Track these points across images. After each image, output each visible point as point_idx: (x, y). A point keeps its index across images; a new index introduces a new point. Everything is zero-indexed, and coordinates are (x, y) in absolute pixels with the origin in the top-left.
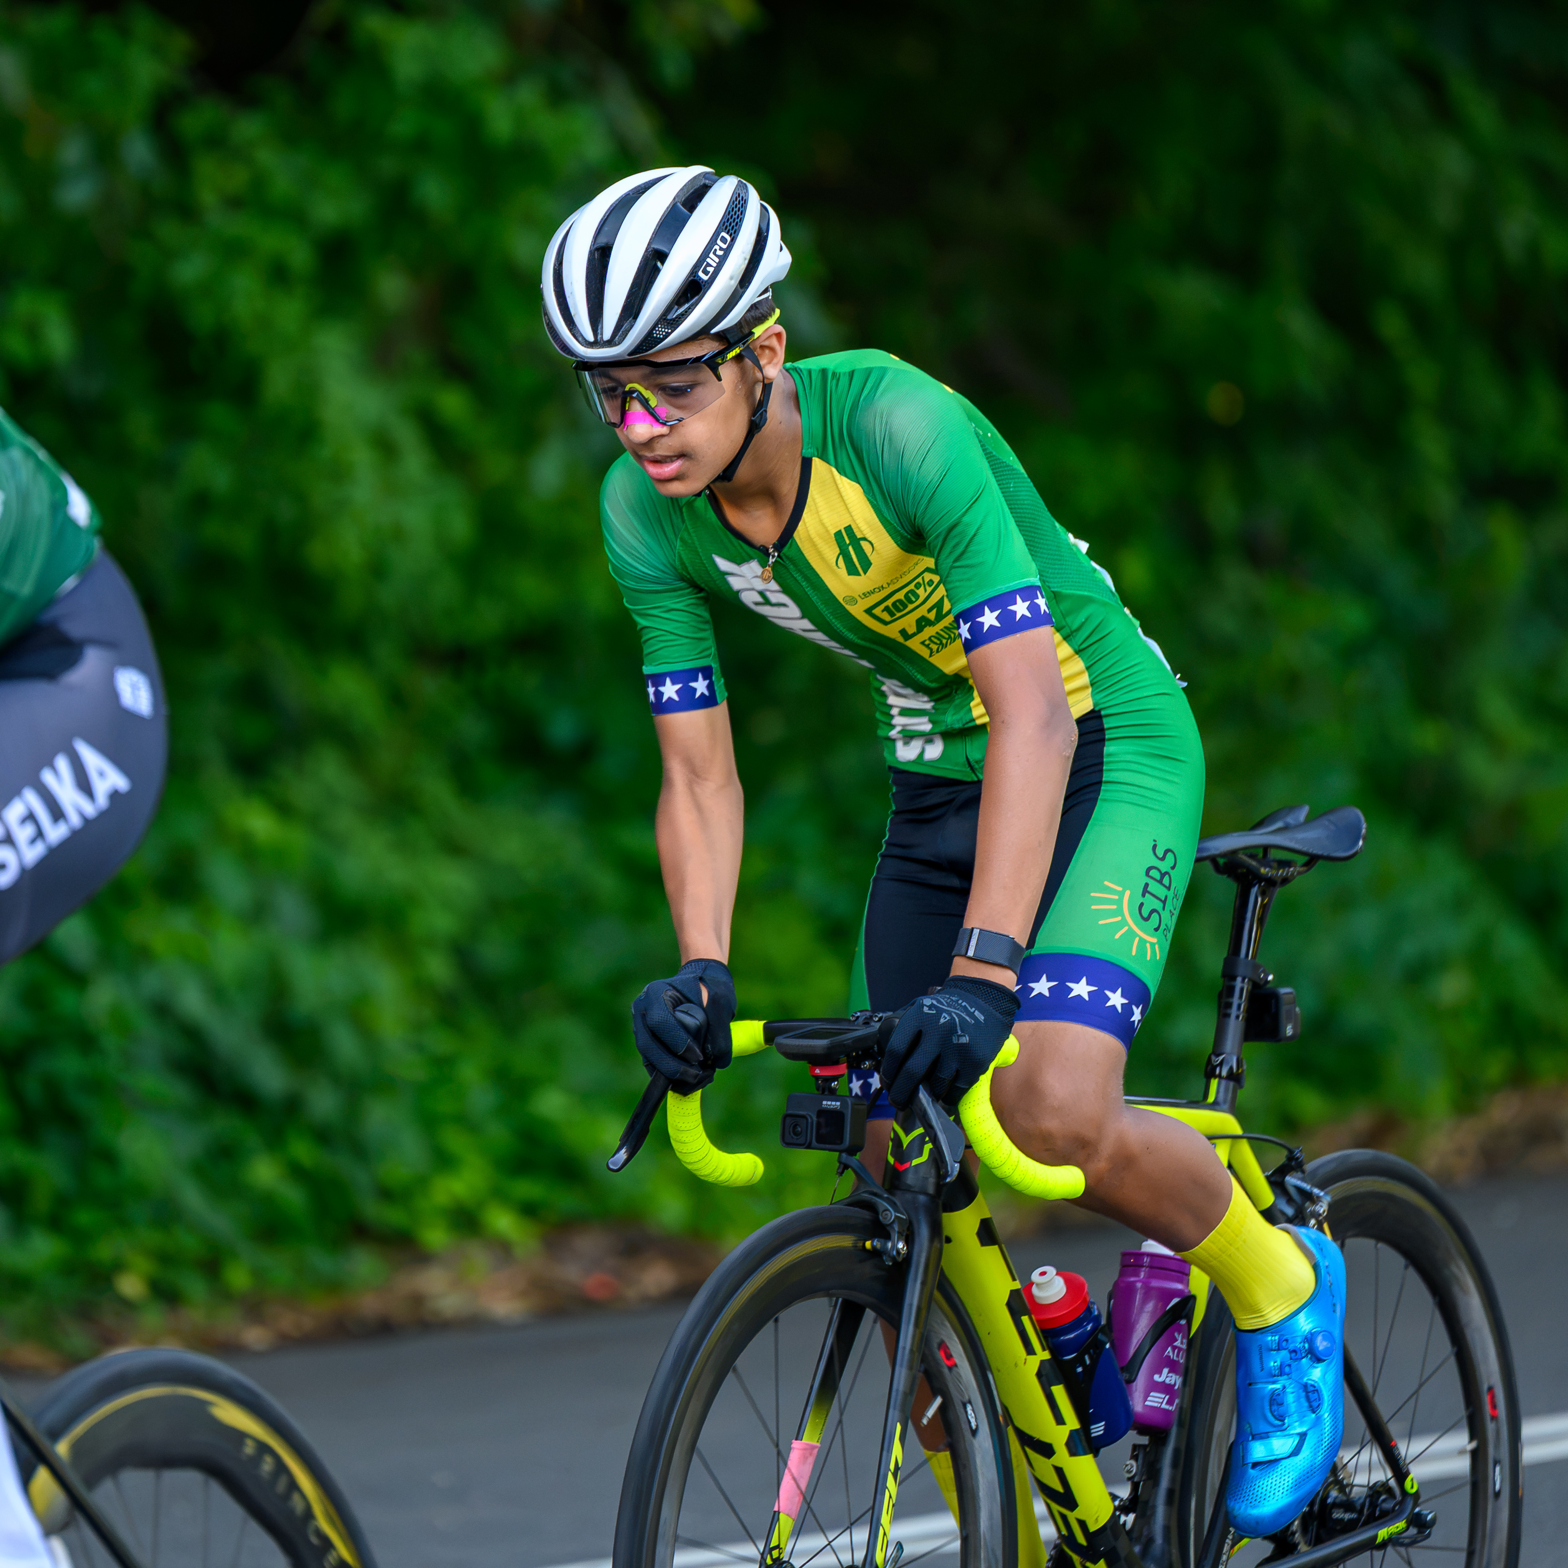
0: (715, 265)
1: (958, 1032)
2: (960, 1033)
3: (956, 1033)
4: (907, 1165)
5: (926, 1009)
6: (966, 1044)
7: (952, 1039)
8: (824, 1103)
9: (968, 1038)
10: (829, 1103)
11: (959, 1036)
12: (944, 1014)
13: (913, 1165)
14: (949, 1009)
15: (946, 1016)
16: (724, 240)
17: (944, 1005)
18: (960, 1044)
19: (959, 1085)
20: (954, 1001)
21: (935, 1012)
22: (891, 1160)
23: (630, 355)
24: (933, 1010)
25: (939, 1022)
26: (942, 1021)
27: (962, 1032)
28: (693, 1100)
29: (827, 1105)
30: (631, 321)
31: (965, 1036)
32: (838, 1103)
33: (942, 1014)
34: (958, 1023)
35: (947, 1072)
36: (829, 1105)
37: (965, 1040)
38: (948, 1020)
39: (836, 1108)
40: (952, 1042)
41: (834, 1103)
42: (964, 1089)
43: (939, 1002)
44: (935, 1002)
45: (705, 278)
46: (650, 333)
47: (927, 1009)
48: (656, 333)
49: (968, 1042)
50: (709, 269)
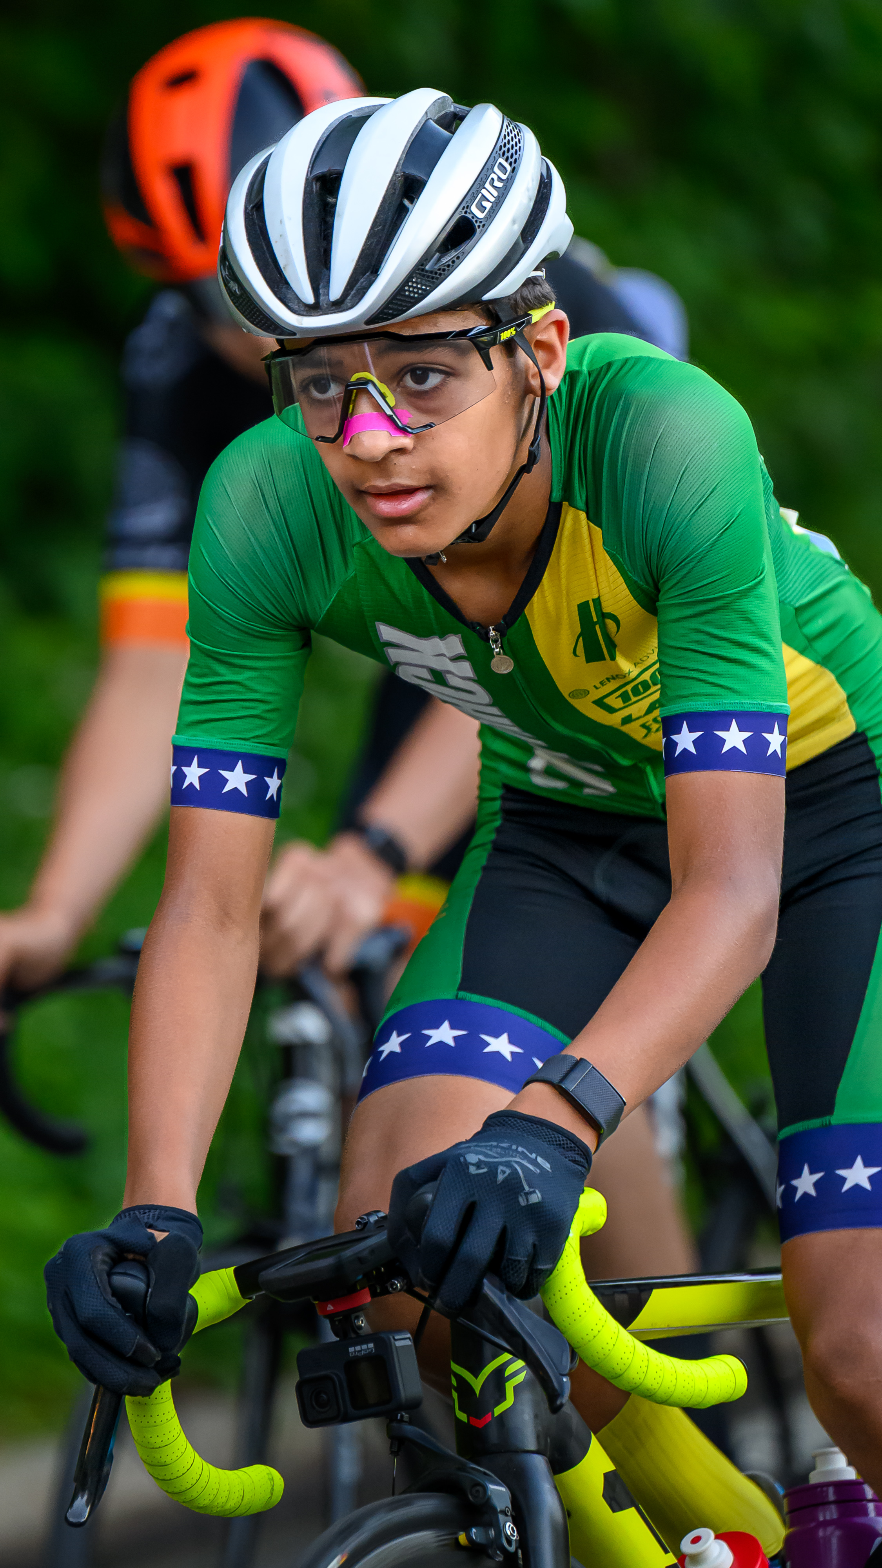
0: (492, 199)
1: (524, 1189)
2: (527, 1188)
3: (521, 1191)
4: (489, 1418)
5: (473, 1170)
6: (539, 1202)
7: (518, 1201)
8: (351, 1349)
9: (539, 1195)
10: (358, 1348)
11: (527, 1194)
12: (501, 1168)
13: (496, 1415)
14: (504, 1159)
15: (504, 1169)
16: (502, 168)
17: (495, 1157)
18: (530, 1205)
19: (539, 1267)
20: (508, 1149)
21: (485, 1170)
22: (463, 1417)
23: (368, 322)
24: (483, 1168)
25: (496, 1181)
26: (500, 1177)
27: (530, 1187)
28: (162, 1401)
29: (355, 1352)
30: (368, 276)
31: (534, 1192)
32: (371, 1345)
33: (497, 1169)
34: (522, 1175)
35: (521, 1253)
36: (359, 1351)
37: (536, 1198)
38: (509, 1175)
39: (370, 1353)
40: (519, 1204)
41: (364, 1347)
42: (547, 1270)
43: (486, 1155)
44: (482, 1158)
45: (480, 215)
46: (400, 291)
47: (474, 1168)
48: (408, 291)
49: (540, 1199)
50: (485, 203)
